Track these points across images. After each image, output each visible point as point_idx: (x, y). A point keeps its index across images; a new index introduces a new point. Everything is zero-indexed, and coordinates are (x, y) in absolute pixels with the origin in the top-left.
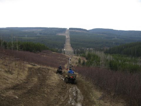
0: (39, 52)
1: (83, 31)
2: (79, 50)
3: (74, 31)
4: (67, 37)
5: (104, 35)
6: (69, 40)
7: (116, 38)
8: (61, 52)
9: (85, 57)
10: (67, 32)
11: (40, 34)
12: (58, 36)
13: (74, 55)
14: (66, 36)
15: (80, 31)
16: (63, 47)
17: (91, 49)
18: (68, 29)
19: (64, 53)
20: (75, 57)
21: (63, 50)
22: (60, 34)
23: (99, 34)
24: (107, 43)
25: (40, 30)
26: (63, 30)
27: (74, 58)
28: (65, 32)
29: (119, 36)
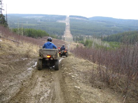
0: (40, 38)
1: (83, 19)
2: (78, 37)
3: (73, 18)
4: (67, 24)
5: (103, 23)
6: (69, 27)
7: (115, 27)
8: (61, 38)
9: (83, 43)
10: (67, 20)
11: (41, 20)
12: (58, 23)
13: (73, 41)
14: (65, 24)
15: (80, 19)
16: (63, 34)
17: (90, 36)
18: (68, 16)
19: (64, 40)
20: (74, 43)
21: (62, 37)
22: (60, 22)
23: (98, 22)
24: (106, 31)
25: (41, 17)
26: (64, 17)
27: (72, 44)
28: (65, 19)
29: (119, 24)
